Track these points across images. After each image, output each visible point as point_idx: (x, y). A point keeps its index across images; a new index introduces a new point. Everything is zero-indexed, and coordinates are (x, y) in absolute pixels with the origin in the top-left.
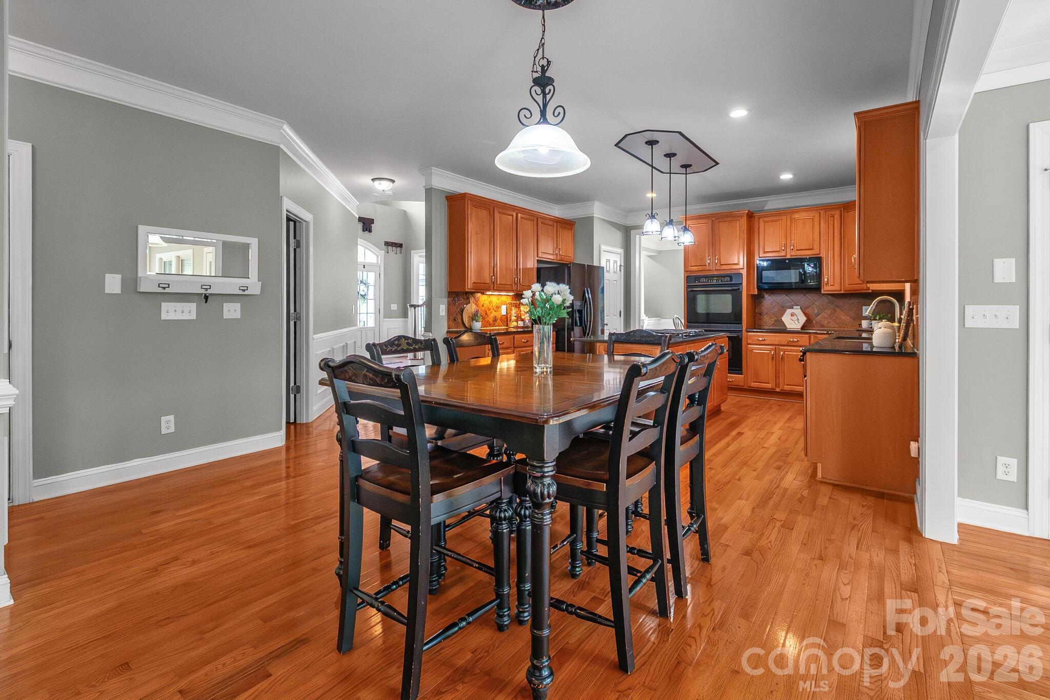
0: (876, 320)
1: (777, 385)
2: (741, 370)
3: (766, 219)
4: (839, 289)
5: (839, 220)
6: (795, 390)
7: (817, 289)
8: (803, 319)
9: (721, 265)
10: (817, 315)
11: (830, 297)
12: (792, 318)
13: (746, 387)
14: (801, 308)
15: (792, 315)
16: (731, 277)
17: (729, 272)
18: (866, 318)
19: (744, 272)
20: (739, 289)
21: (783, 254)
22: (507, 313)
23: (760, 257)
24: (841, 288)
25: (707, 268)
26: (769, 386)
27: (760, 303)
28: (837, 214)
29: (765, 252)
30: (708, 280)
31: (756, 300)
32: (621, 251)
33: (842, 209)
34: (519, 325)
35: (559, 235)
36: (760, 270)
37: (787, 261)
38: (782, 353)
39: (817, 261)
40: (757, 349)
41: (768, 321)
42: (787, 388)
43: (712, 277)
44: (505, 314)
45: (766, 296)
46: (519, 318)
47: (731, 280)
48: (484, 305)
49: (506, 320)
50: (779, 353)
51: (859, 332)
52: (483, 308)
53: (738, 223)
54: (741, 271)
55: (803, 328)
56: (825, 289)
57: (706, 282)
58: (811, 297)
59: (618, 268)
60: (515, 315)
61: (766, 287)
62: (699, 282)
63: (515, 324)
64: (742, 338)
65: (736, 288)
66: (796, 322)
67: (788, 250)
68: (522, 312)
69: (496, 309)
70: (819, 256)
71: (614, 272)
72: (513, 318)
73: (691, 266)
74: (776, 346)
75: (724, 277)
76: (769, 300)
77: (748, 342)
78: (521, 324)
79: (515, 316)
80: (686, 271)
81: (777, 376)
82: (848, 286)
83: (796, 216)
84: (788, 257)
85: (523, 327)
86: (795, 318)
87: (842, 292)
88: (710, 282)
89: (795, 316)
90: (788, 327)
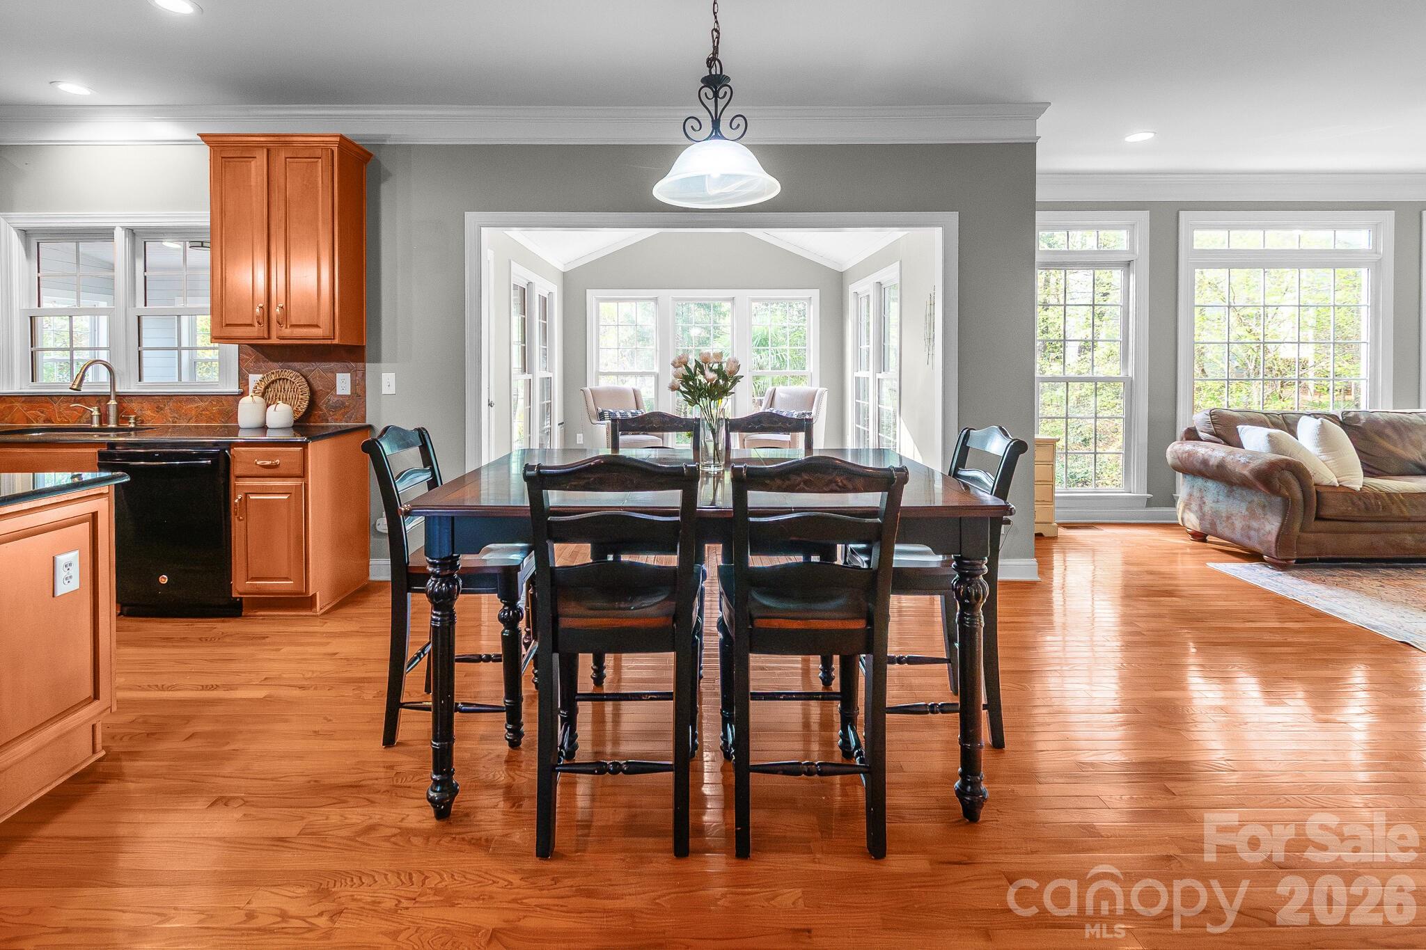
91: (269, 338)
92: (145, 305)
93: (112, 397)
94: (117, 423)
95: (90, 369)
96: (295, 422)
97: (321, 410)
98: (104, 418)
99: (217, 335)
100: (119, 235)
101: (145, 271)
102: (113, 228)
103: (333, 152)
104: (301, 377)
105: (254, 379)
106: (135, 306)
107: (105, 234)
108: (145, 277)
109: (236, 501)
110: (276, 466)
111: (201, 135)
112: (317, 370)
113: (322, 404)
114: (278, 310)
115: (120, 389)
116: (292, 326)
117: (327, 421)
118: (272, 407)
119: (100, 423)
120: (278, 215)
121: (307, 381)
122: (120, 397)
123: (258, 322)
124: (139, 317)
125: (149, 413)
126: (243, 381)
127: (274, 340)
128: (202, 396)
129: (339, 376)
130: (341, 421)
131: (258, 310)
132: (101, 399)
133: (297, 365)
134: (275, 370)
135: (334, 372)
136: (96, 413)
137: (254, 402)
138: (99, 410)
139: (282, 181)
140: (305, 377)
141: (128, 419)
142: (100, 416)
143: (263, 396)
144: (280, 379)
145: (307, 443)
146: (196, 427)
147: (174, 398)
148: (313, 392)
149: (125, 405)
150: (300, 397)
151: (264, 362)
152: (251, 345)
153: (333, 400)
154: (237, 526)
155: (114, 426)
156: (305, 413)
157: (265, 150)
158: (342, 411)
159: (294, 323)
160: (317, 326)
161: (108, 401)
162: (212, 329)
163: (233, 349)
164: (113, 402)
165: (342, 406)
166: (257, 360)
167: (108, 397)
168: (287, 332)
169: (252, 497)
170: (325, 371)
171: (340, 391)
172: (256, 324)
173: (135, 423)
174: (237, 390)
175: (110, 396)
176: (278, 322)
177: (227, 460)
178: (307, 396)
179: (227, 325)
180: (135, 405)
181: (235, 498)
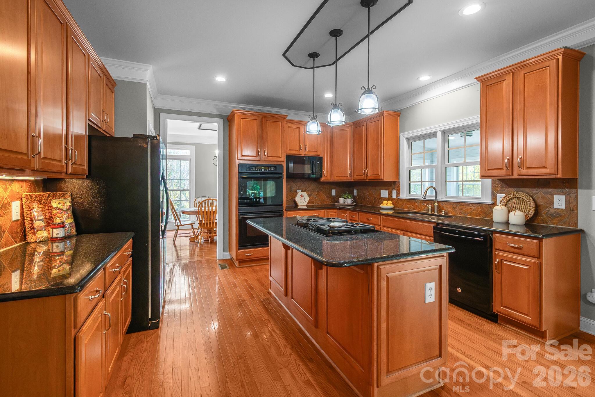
0: (349, 198)
3: (290, 125)
5: (330, 134)
8: (308, 199)
9: (268, 157)
10: (310, 196)
14: (307, 192)
16: (275, 167)
17: (274, 163)
20: (281, 177)
24: (331, 178)
25: (257, 159)
29: (289, 150)
30: (258, 169)
37: (305, 158)
39: (320, 159)
43: (262, 166)
47: (275, 170)
54: (282, 163)
55: (307, 205)
56: (323, 179)
57: (255, 170)
58: (307, 184)
62: (250, 170)
65: (278, 176)
66: (304, 201)
67: (304, 150)
70: (320, 156)
73: (243, 156)
75: (271, 167)
79: (42, 220)
82: (336, 177)
84: (303, 155)
88: (260, 171)
89: (303, 197)
90: (299, 205)
91: (512, 175)
92: (448, 163)
93: (436, 202)
94: (438, 213)
95: (429, 189)
96: (526, 221)
97: (543, 217)
98: (433, 210)
99: (482, 174)
100: (439, 134)
101: (448, 148)
102: (437, 132)
103: (558, 59)
104: (529, 197)
105: (500, 197)
106: (444, 163)
107: (433, 135)
108: (448, 150)
109: (496, 262)
110: (520, 248)
111: (476, 78)
112: (540, 193)
113: (543, 212)
114: (519, 160)
115: (439, 198)
116: (528, 168)
117: (547, 223)
118: (513, 213)
119: (432, 212)
120: (518, 108)
121: (533, 199)
122: (439, 202)
123: (506, 167)
124: (446, 168)
125: (450, 209)
126: (494, 197)
127: (515, 176)
128: (473, 204)
129: (556, 197)
130: (557, 224)
131: (506, 161)
132: (432, 202)
133: (526, 190)
134: (513, 192)
135: (552, 195)
136: (430, 208)
137: (502, 209)
138: (431, 207)
139: (522, 86)
140: (532, 197)
141: (442, 211)
142: (432, 209)
143: (505, 206)
144: (515, 197)
145: (542, 238)
146: (470, 218)
147: (460, 204)
148: (537, 207)
149: (440, 205)
150: (529, 208)
151: (506, 188)
152: (499, 179)
153: (552, 211)
154: (496, 276)
155: (436, 214)
156: (532, 217)
157: (511, 74)
158: (559, 219)
159: (528, 167)
160: (545, 167)
161: (434, 203)
162: (480, 173)
163: (489, 181)
164: (436, 204)
165: (558, 215)
166: (502, 187)
167: (434, 202)
168: (524, 171)
169: (505, 262)
170: (545, 193)
171: (556, 206)
172: (505, 168)
173: (444, 213)
174: (491, 202)
175: (435, 201)
176: (519, 167)
177: (491, 240)
178: (533, 208)
179: (489, 170)
180: (444, 206)
181: (495, 261)
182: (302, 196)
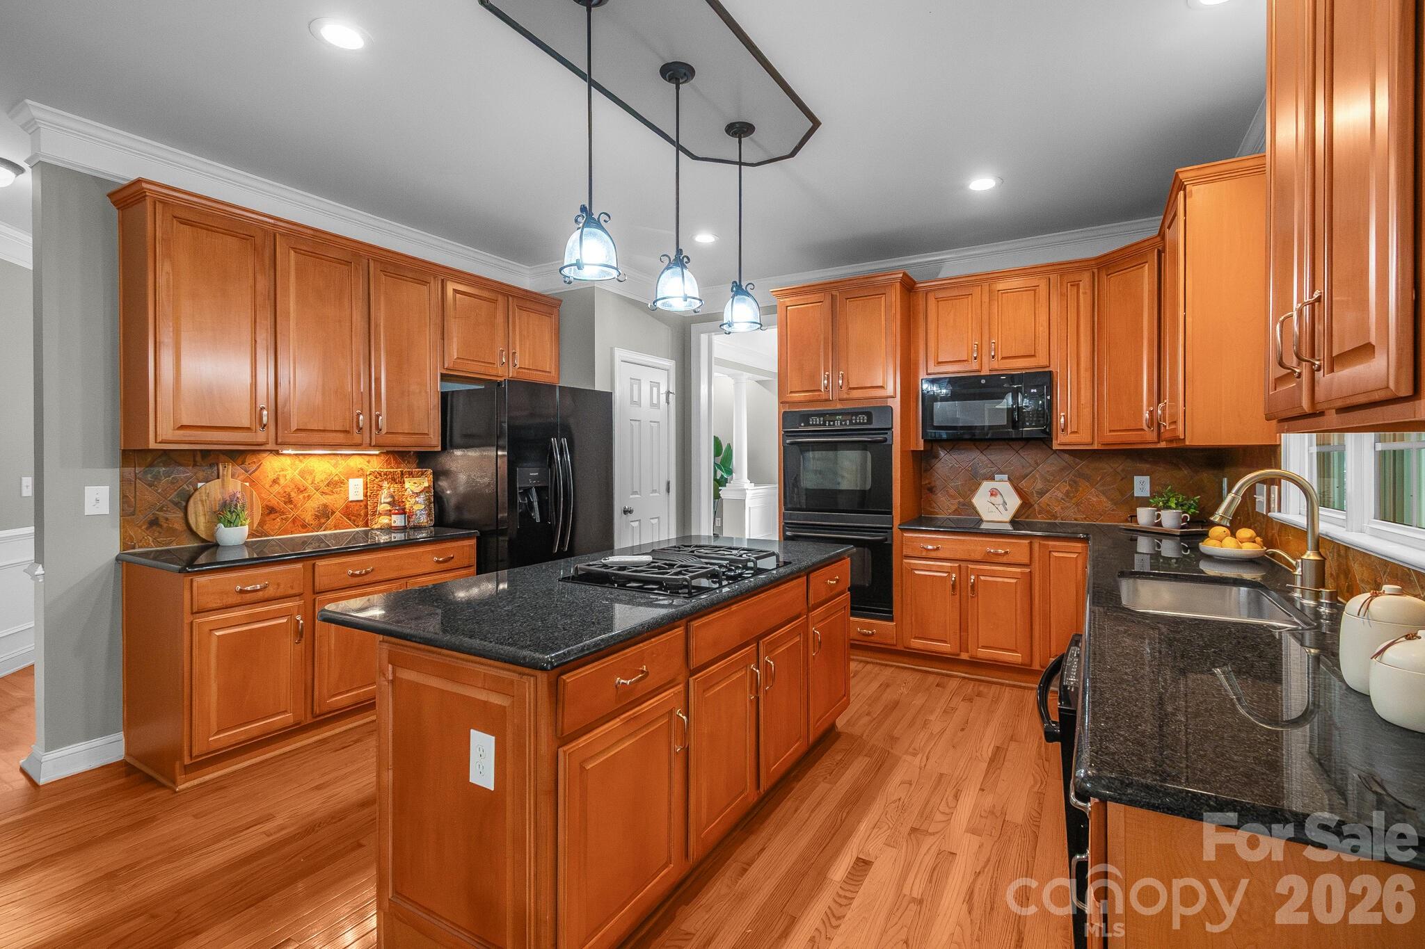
0: (1170, 508)
1: (963, 647)
2: (891, 612)
3: (941, 294)
4: (1089, 440)
5: (1089, 292)
6: (1001, 658)
7: (1043, 439)
8: (1014, 502)
9: (851, 389)
10: (1042, 493)
11: (1066, 456)
12: (993, 499)
13: (900, 648)
14: (1009, 479)
15: (992, 495)
16: (869, 415)
17: (865, 404)
18: (1144, 502)
19: (896, 404)
20: (885, 440)
21: (975, 365)
22: (366, 495)
23: (928, 374)
24: (1093, 438)
25: (823, 396)
26: (945, 647)
27: (929, 468)
28: (1085, 279)
29: (939, 363)
30: (824, 422)
31: (922, 461)
32: (670, 364)
33: (1096, 271)
34: (393, 525)
35: (514, 323)
36: (929, 400)
37: (983, 381)
38: (973, 577)
39: (1043, 381)
40: (923, 569)
41: (945, 506)
42: (983, 653)
43: (834, 414)
44: (361, 497)
45: (942, 453)
46: (397, 506)
47: (870, 421)
48: (282, 481)
49: (360, 512)
50: (968, 578)
51: (1130, 534)
52: (277, 488)
53: (883, 299)
54: (890, 402)
55: (1013, 522)
56: (1061, 440)
57: (820, 425)
58: (1029, 457)
59: (663, 398)
60: (389, 500)
61: (944, 436)
62: (807, 424)
63: (384, 520)
64: (891, 545)
65: (880, 438)
66: (1001, 507)
67: (985, 359)
68: (409, 492)
69: (326, 490)
70: (1047, 370)
71: (652, 405)
72: (383, 507)
73: (791, 392)
74: (963, 564)
75: (856, 414)
76: (948, 462)
77: (904, 553)
78: (398, 521)
79: (389, 503)
80: (782, 403)
81: (963, 627)
82: (1110, 435)
83: (1001, 285)
84: (985, 372)
85: (403, 529)
86: (998, 500)
87: (1095, 447)
88: (829, 425)
89: (999, 496)
90: (985, 518)
182: (993, 493)
